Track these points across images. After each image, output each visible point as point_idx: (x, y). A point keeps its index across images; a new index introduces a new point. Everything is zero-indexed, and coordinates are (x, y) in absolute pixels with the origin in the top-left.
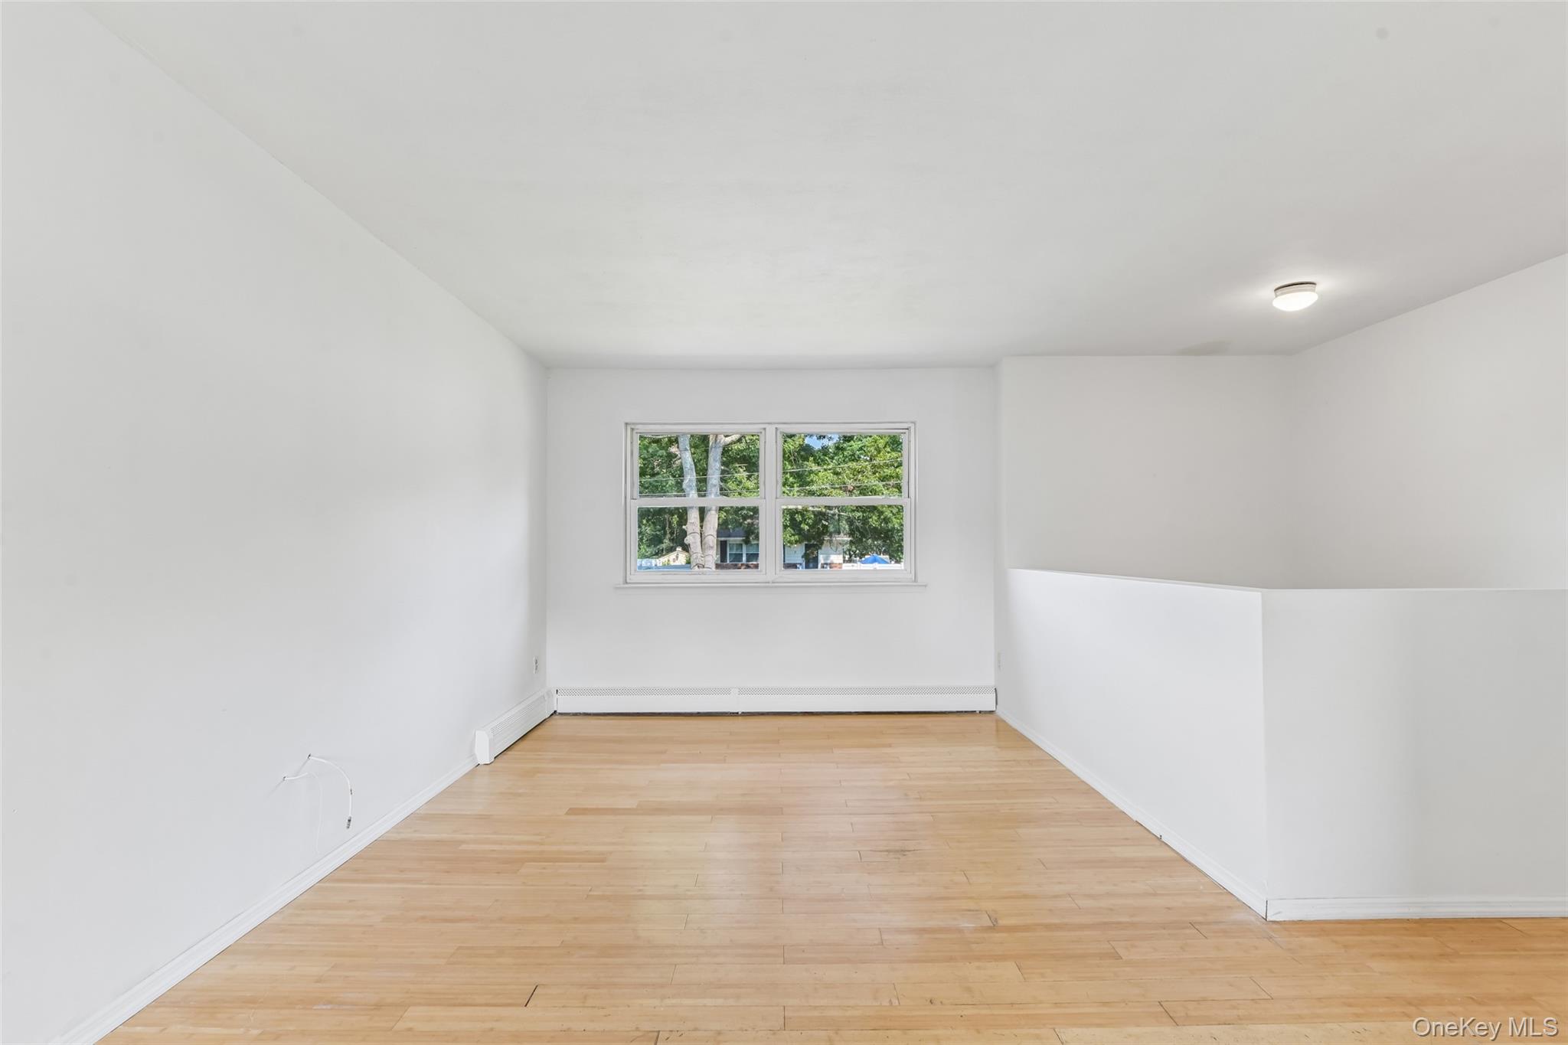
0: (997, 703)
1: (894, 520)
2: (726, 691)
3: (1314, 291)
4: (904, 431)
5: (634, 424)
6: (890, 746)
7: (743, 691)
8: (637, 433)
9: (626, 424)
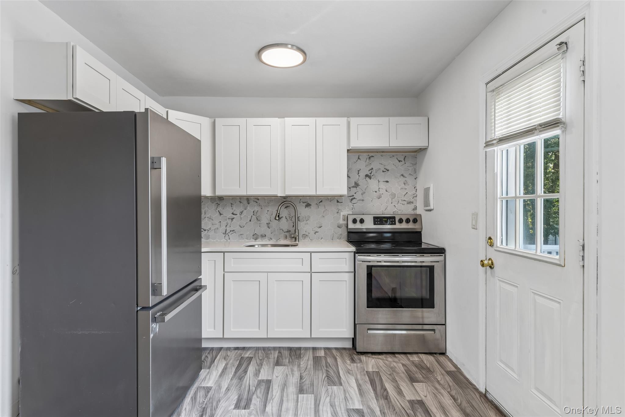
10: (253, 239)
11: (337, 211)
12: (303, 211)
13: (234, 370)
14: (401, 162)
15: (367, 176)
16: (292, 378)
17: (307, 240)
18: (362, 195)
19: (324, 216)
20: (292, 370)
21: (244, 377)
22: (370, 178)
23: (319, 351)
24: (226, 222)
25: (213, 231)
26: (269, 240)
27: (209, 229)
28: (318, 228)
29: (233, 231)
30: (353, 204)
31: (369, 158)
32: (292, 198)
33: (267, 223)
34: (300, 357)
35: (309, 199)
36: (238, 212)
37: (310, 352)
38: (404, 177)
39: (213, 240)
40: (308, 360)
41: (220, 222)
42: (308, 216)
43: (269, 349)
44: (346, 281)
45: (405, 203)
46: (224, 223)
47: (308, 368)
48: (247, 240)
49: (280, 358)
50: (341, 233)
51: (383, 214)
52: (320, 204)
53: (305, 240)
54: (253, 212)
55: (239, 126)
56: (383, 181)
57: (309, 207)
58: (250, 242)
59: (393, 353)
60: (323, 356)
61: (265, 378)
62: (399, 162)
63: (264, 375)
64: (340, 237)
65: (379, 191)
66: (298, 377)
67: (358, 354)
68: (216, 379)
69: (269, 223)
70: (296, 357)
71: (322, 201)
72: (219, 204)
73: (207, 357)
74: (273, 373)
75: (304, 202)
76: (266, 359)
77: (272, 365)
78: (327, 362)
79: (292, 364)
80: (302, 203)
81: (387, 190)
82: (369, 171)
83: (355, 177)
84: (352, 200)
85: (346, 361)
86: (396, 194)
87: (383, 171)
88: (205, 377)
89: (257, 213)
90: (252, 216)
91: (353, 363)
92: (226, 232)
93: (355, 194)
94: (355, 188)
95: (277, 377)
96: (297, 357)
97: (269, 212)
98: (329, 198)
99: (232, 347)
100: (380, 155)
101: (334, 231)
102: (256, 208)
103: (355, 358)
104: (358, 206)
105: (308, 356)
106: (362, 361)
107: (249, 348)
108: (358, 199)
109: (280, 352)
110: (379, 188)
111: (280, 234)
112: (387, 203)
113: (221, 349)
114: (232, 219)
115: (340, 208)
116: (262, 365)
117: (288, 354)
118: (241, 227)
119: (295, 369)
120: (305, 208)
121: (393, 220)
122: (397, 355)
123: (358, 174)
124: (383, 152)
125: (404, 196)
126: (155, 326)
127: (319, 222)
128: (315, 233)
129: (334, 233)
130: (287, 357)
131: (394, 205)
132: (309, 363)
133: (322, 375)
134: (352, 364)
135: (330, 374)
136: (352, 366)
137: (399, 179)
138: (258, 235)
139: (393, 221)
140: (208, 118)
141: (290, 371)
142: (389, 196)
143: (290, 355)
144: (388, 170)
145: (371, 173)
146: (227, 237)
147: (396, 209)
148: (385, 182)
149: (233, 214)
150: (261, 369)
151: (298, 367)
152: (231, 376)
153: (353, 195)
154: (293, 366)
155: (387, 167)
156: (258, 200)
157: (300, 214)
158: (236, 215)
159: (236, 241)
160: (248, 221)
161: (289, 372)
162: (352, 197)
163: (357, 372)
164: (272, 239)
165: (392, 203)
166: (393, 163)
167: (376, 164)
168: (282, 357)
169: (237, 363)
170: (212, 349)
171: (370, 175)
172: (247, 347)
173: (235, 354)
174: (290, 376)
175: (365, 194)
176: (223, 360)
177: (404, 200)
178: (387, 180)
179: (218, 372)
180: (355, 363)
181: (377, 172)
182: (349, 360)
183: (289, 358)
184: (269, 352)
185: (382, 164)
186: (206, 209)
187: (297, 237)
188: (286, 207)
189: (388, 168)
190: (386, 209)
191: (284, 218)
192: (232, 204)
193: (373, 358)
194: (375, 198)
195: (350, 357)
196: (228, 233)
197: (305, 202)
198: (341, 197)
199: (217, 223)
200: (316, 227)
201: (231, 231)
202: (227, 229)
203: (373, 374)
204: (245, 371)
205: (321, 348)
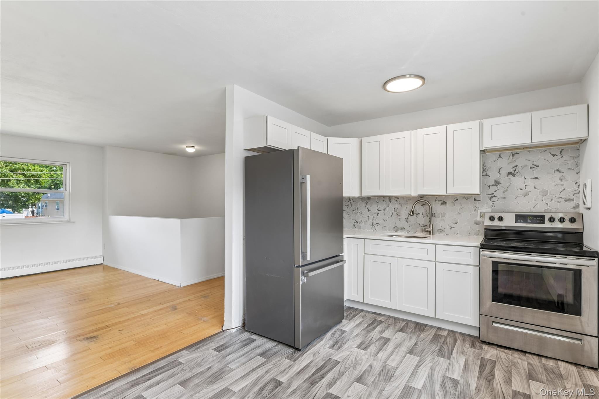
0: (103, 261)
3: (195, 148)
4: (64, 165)
10: (394, 230)
11: (474, 209)
12: (437, 208)
13: (366, 325)
14: (555, 157)
15: (510, 173)
16: (408, 342)
17: (442, 234)
18: (504, 193)
19: (460, 214)
20: (411, 338)
21: (371, 331)
22: (514, 175)
23: (443, 331)
24: (373, 216)
25: (364, 223)
26: (408, 232)
27: (360, 222)
28: (454, 224)
29: (378, 223)
30: (493, 202)
31: (513, 155)
32: (428, 197)
33: (406, 218)
34: (423, 331)
35: (445, 197)
36: (382, 208)
37: (434, 329)
38: (560, 172)
39: (363, 230)
40: (429, 335)
41: (368, 216)
42: (444, 213)
43: (399, 319)
44: (471, 273)
45: (562, 200)
46: (371, 217)
47: (426, 340)
48: (389, 231)
49: (405, 327)
50: (478, 230)
51: (530, 212)
52: (456, 202)
53: (440, 234)
54: (394, 209)
55: (379, 141)
56: (531, 178)
57: (445, 205)
58: (390, 233)
59: (525, 352)
60: (445, 336)
61: (386, 337)
62: (553, 156)
63: (386, 335)
64: (477, 233)
65: (525, 188)
66: (413, 343)
67: (483, 343)
68: (352, 328)
69: (408, 218)
70: (419, 330)
71: (458, 199)
72: (368, 203)
73: (351, 313)
74: (394, 335)
75: (439, 200)
76: (393, 325)
77: (396, 330)
78: (446, 340)
79: (413, 334)
80: (437, 201)
81: (536, 187)
82: (512, 168)
83: (494, 176)
84: (491, 198)
85: (466, 344)
86: (548, 191)
87: (531, 168)
88: (345, 325)
89: (397, 209)
90: (393, 212)
91: (472, 348)
92: (373, 224)
93: (495, 193)
94: (496, 186)
95: (396, 338)
96: (421, 330)
97: (407, 209)
98: (466, 196)
99: (371, 312)
100: (526, 151)
101: (471, 228)
102: (397, 206)
103: (476, 345)
104: (499, 204)
105: (430, 332)
106: (483, 349)
107: (383, 315)
108: (498, 197)
109: (407, 324)
110: (525, 185)
111: (417, 228)
112: (535, 201)
113: (363, 311)
114: (378, 214)
115: (478, 205)
116: (388, 328)
117: (413, 326)
118: (384, 221)
119: (414, 338)
120: (441, 205)
121: (541, 218)
122: (527, 355)
123: (499, 172)
124: (530, 148)
125: (560, 193)
126: (303, 278)
127: (454, 218)
128: (451, 229)
129: (471, 230)
130: (412, 328)
131: (546, 203)
132: (429, 336)
133: (435, 348)
134: (470, 349)
135: (443, 349)
136: (469, 350)
137: (553, 175)
138: (398, 228)
139: (542, 220)
140: (357, 139)
141: (409, 338)
142: (539, 193)
143: (415, 328)
144: (538, 166)
145: (515, 170)
146: (374, 228)
147: (548, 207)
148: (533, 178)
149: (378, 210)
150: (386, 330)
151: (417, 337)
152: (362, 328)
153: (493, 193)
154: (413, 335)
155: (535, 163)
156: (398, 199)
157: (436, 211)
158: (381, 211)
159: (380, 231)
160: (390, 216)
161: (407, 338)
162: (492, 195)
163: (472, 355)
164: (410, 232)
165: (543, 201)
166: (544, 158)
167: (521, 161)
168: (407, 327)
169: (370, 322)
170: (357, 309)
171: (513, 172)
172: (382, 314)
173: (371, 316)
174: (407, 341)
175: (507, 192)
176: (361, 318)
177: (560, 198)
178: (536, 176)
179: (354, 324)
180: (474, 348)
181: (522, 169)
182: (470, 345)
183: (413, 329)
184: (399, 321)
185: (529, 160)
186: (359, 206)
187: (432, 231)
188: (422, 205)
189: (537, 164)
190: (534, 207)
191: (421, 214)
192: (377, 202)
193: (497, 350)
194: (520, 195)
195: (472, 343)
196: (375, 225)
197: (441, 201)
198: (478, 195)
199: (366, 217)
200: (453, 223)
201: (376, 223)
202: (374, 222)
203: (488, 361)
204: (374, 329)
205: (446, 330)
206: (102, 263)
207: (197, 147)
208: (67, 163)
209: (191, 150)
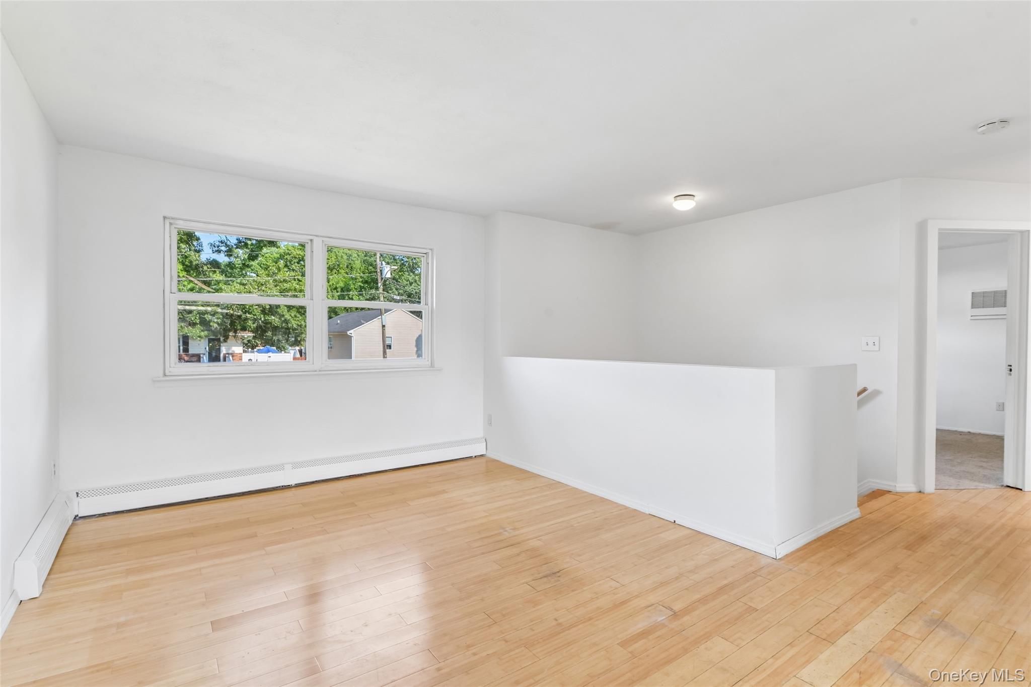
0: (487, 449)
1: (293, 321)
2: (280, 467)
3: (693, 200)
4: (423, 255)
5: (173, 218)
6: (444, 492)
7: (296, 465)
8: (175, 228)
9: (165, 218)
206: (484, 453)
207: (701, 196)
208: (428, 251)
209: (684, 206)
